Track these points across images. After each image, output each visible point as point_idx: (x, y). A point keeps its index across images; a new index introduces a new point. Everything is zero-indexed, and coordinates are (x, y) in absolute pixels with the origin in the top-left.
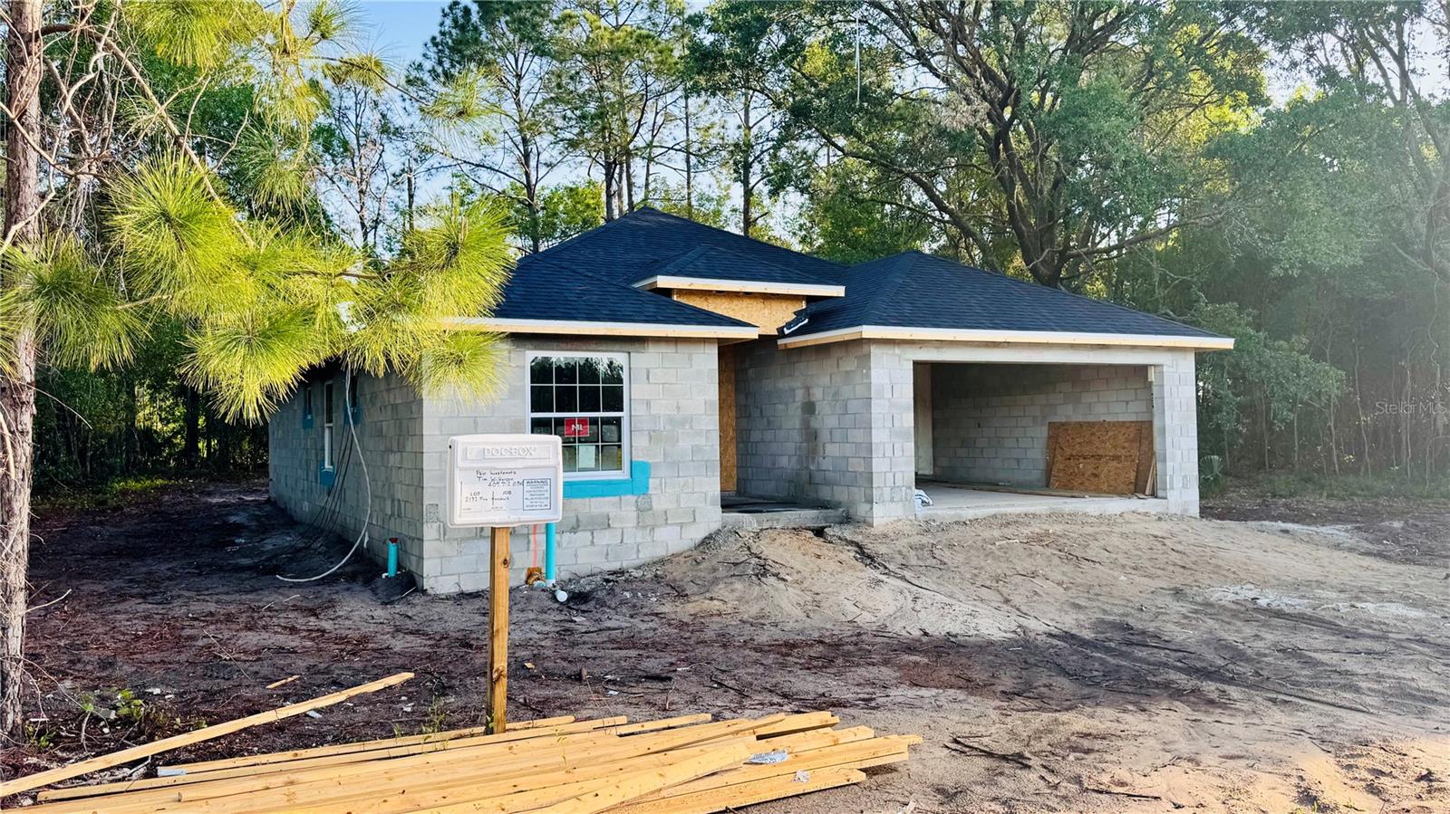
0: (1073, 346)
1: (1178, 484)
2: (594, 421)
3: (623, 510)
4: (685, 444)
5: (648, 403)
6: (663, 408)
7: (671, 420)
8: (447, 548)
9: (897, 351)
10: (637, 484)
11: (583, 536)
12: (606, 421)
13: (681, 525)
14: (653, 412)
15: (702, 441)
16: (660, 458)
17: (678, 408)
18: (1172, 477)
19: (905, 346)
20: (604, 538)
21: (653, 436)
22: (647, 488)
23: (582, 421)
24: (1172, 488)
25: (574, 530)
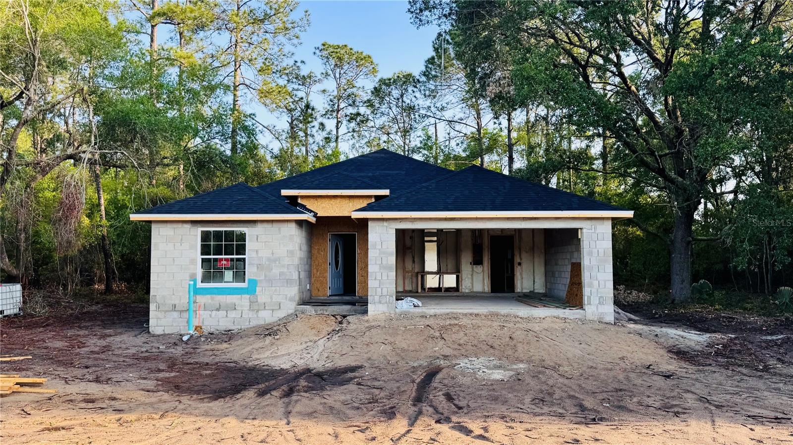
0: (508, 219)
1: (595, 300)
2: (232, 260)
3: (243, 301)
4: (276, 271)
5: (257, 252)
6: (265, 253)
7: (269, 259)
8: (160, 315)
9: (385, 224)
10: (251, 291)
11: (222, 313)
12: (238, 260)
13: (273, 310)
14: (259, 255)
15: (285, 270)
16: (262, 278)
17: (273, 254)
18: (589, 298)
19: (390, 221)
20: (232, 314)
21: (260, 267)
22: (255, 291)
23: (227, 260)
24: (589, 304)
25: (218, 310)
